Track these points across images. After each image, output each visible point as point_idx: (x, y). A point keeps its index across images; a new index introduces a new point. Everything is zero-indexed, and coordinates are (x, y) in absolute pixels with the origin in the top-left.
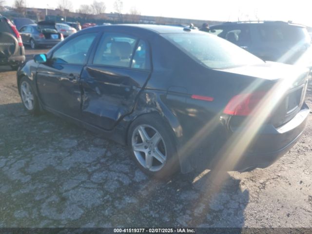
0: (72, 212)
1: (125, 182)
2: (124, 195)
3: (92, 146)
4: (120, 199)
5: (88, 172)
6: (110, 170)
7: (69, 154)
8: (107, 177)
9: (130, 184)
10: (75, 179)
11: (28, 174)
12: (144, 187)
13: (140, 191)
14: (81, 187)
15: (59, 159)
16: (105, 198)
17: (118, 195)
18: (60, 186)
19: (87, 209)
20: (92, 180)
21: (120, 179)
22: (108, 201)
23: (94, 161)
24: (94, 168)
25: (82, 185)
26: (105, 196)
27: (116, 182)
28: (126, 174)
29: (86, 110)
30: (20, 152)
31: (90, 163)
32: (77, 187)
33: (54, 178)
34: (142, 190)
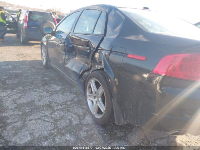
0: (22, 137)
1: (74, 122)
2: (67, 132)
3: (68, 92)
4: (63, 135)
5: (53, 110)
6: (69, 111)
7: (50, 95)
8: (64, 116)
9: (77, 124)
10: (42, 113)
11: (16, 104)
12: (86, 129)
13: (81, 132)
14: (42, 119)
15: (41, 97)
16: (53, 131)
17: (63, 132)
18: (29, 116)
19: (34, 137)
20: (52, 115)
21: (72, 119)
22: (53, 134)
23: (63, 102)
24: (60, 107)
25: (43, 118)
26: (53, 130)
27: (68, 121)
28: (79, 116)
29: (66, 66)
30: (22, 89)
31: (59, 104)
32: (39, 119)
33: (29, 109)
34: (83, 132)
